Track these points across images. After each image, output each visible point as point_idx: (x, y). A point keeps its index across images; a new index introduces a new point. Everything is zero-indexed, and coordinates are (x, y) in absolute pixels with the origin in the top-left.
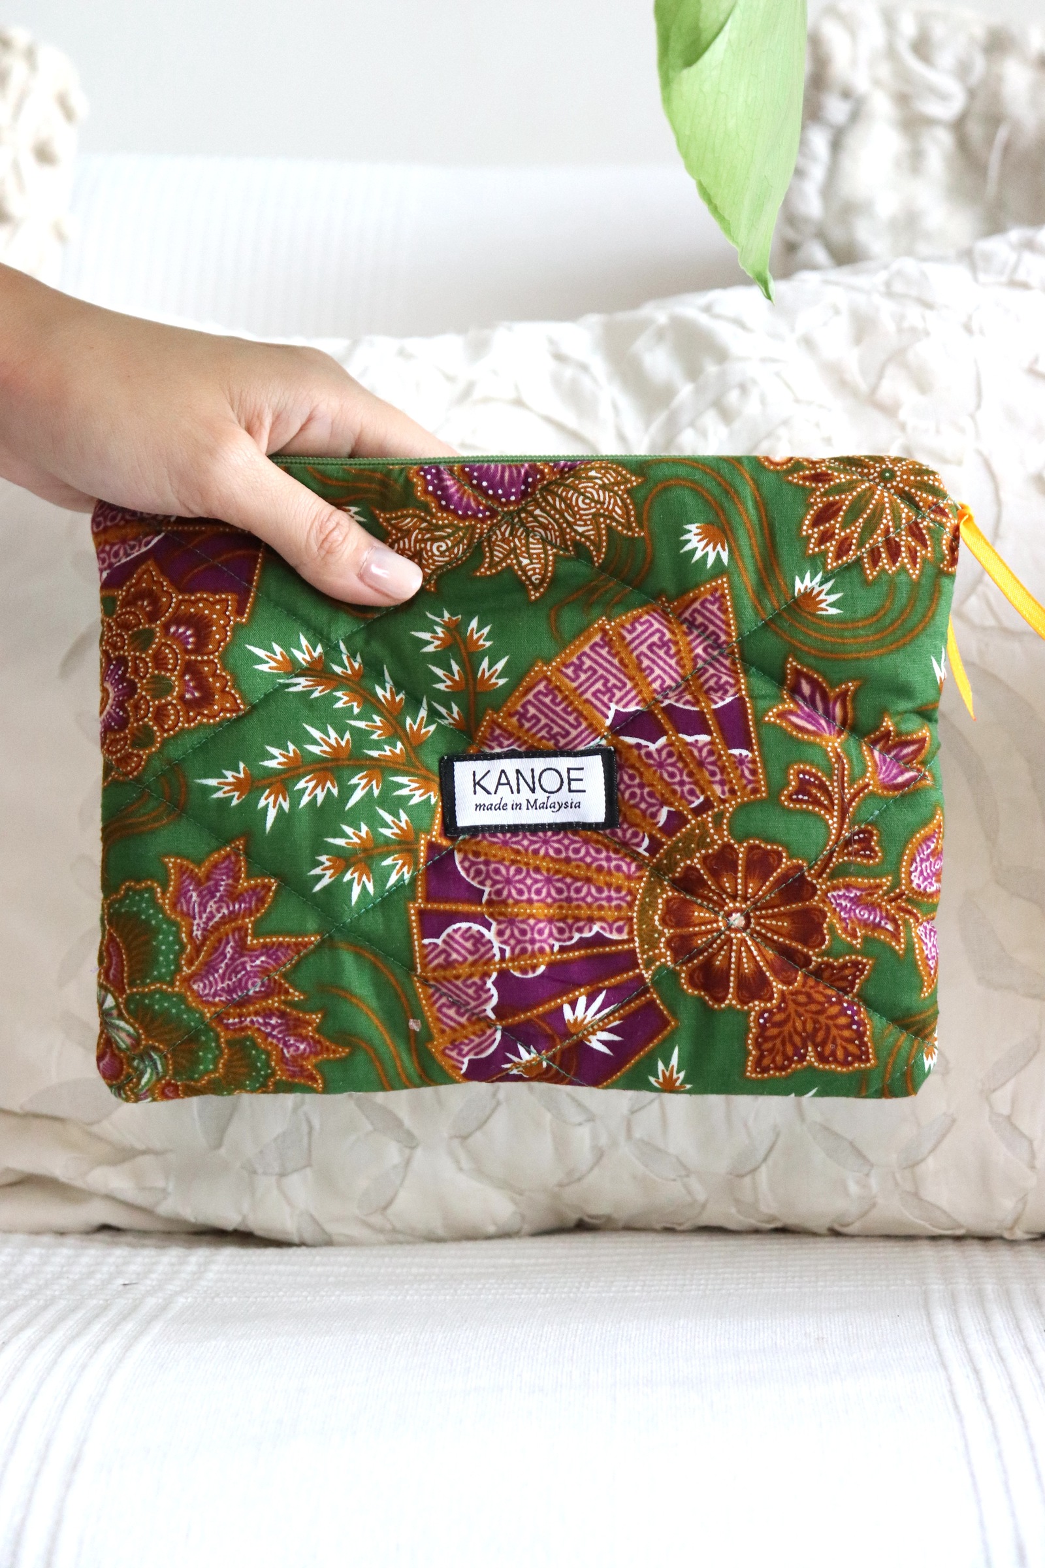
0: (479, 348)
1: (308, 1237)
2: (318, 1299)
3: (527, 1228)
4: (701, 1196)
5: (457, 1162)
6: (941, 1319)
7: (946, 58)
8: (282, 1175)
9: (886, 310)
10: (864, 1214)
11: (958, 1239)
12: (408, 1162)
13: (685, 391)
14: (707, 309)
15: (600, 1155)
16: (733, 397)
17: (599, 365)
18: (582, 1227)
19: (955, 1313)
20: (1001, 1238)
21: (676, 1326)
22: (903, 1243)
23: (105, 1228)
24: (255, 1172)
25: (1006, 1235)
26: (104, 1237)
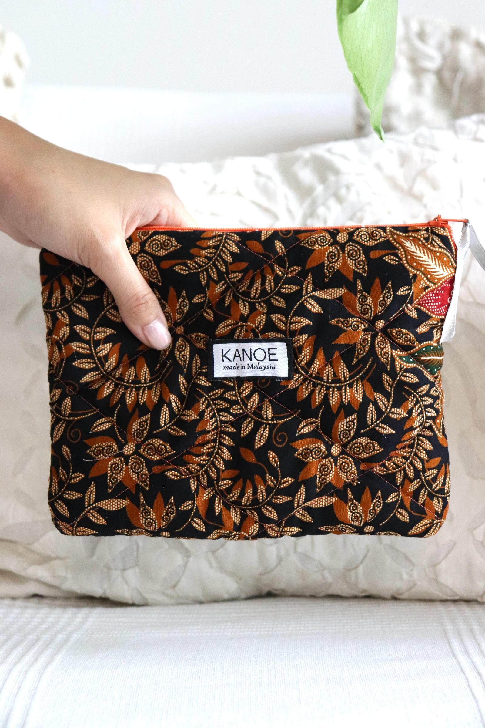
0: (218, 168)
1: (137, 601)
2: (143, 635)
3: (243, 596)
4: (330, 579)
5: (210, 564)
6: (456, 645)
7: (433, 41)
8: (124, 570)
9: (415, 153)
10: (410, 589)
11: (454, 601)
12: (186, 563)
13: (320, 189)
14: (329, 151)
15: (280, 560)
16: (343, 191)
17: (277, 177)
18: (270, 595)
19: (462, 642)
20: (476, 601)
21: (325, 651)
22: (428, 604)
23: (35, 596)
24: (109, 568)
25: (479, 599)
26: (35, 600)
